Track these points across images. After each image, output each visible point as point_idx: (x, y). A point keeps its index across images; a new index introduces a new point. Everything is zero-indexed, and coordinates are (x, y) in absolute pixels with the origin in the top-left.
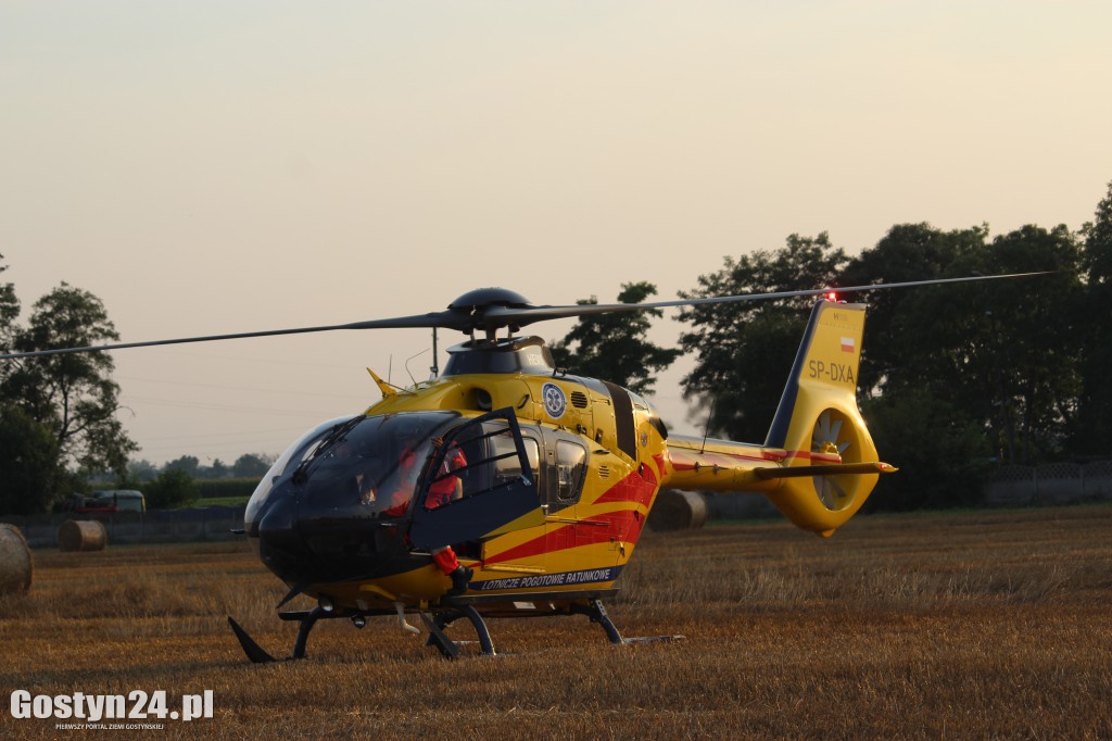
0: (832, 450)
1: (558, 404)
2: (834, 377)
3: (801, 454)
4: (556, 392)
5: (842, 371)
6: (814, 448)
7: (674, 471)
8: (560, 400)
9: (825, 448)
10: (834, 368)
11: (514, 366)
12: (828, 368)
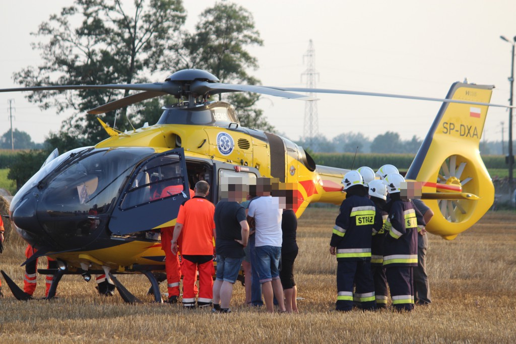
0: (455, 182)
1: (228, 146)
2: (462, 133)
3: (429, 184)
4: (227, 139)
5: (469, 130)
6: (441, 180)
7: (324, 192)
8: (229, 144)
9: (450, 181)
10: (462, 127)
11: (210, 120)
12: (458, 127)
